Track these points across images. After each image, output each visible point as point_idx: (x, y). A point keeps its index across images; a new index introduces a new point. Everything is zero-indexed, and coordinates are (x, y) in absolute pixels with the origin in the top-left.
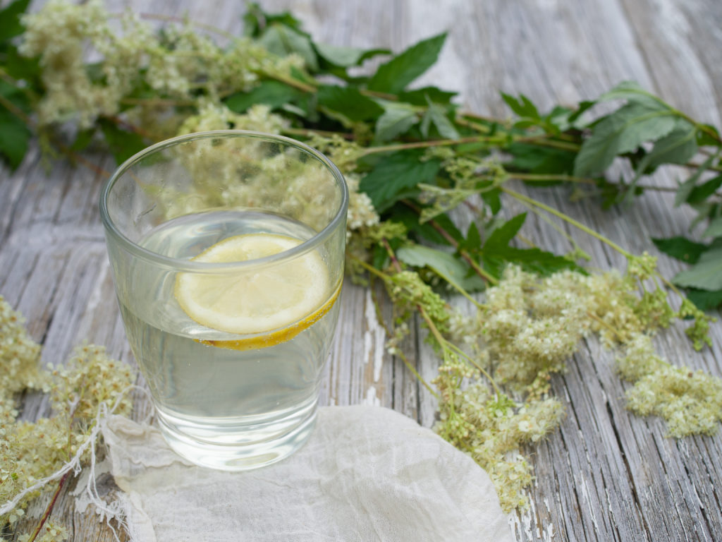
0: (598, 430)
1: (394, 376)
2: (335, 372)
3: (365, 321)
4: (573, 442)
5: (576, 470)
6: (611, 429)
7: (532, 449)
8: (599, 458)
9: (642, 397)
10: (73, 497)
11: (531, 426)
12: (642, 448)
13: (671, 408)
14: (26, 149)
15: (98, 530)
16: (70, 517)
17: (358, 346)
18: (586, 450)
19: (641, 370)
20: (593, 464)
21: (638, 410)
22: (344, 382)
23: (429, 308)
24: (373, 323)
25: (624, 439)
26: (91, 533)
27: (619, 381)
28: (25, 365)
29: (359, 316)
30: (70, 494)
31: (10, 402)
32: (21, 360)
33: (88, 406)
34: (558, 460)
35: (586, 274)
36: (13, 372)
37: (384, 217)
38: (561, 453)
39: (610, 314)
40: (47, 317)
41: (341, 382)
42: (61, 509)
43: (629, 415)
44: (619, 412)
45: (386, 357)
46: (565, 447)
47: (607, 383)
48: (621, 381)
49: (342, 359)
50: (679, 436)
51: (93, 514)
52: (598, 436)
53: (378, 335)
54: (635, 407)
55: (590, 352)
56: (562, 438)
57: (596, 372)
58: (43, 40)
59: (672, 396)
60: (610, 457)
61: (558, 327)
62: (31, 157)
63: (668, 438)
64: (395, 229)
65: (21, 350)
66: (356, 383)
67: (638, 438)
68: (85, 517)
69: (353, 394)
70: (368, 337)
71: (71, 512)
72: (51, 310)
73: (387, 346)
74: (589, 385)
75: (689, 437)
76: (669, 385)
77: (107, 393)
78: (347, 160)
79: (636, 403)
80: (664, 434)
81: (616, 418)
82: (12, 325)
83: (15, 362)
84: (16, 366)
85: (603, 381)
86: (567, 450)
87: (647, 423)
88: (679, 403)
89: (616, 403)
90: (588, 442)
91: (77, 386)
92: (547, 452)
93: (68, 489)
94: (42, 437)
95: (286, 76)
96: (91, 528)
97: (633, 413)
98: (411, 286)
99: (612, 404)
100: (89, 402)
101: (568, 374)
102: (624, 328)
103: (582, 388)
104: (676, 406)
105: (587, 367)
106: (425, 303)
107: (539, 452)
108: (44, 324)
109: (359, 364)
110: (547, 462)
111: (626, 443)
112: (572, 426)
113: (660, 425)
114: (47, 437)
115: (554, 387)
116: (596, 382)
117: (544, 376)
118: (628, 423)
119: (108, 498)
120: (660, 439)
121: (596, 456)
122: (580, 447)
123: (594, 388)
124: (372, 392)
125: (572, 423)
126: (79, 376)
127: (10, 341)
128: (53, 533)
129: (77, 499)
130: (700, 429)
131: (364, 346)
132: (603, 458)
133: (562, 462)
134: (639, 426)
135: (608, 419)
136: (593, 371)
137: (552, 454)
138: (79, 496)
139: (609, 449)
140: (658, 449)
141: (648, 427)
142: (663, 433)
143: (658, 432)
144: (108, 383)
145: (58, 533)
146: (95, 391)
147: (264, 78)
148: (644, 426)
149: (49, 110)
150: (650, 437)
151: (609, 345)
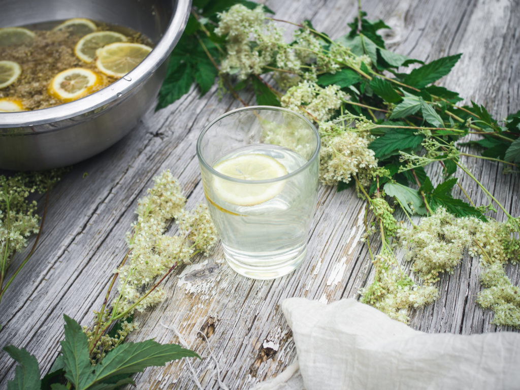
0: (454, 310)
1: (360, 254)
2: (328, 244)
3: (356, 220)
4: (438, 313)
5: (432, 328)
6: (462, 310)
7: (415, 311)
8: (448, 325)
9: (485, 297)
10: (178, 278)
11: (416, 298)
12: (474, 326)
13: (499, 308)
14: (213, 84)
15: (184, 297)
16: (173, 288)
17: (347, 232)
18: (442, 319)
19: (493, 283)
20: (442, 327)
21: (481, 305)
22: (331, 251)
23: (385, 221)
24: (360, 222)
25: (467, 318)
26: (180, 298)
27: (480, 286)
28: (175, 206)
29: (354, 216)
30: (177, 276)
31: (163, 224)
32: (174, 204)
33: (195, 235)
34: (425, 320)
35: (485, 220)
36: (168, 209)
37: (381, 164)
38: (428, 317)
39: (488, 247)
40: (196, 182)
41: (329, 251)
42: (171, 283)
43: (475, 306)
44: (471, 302)
45: (359, 242)
46: (432, 314)
47: (472, 285)
48: (481, 285)
49: (335, 238)
50: (498, 325)
51: (184, 289)
52: (453, 313)
53: (360, 229)
54: (480, 303)
55: (471, 266)
56: (433, 309)
57: (470, 278)
58: (228, 28)
59: (503, 301)
60: (454, 326)
61: (447, 248)
62: (214, 89)
63: (492, 324)
64: (385, 172)
65: (174, 199)
66: (337, 252)
67: (475, 320)
68: (180, 289)
69: (333, 258)
70: (354, 229)
71: (175, 285)
72: (199, 178)
73: (362, 236)
74: (462, 283)
75: (505, 326)
76: (504, 295)
77: (206, 231)
78: (364, 129)
79: (481, 300)
80: (491, 322)
81: (468, 306)
82: (172, 185)
83: (170, 204)
84: (170, 206)
85: (471, 284)
86: (432, 316)
87: (484, 313)
88: (506, 306)
89: (472, 297)
90: (446, 315)
91: (192, 224)
92: (422, 315)
93: (177, 274)
94: (168, 245)
95: (357, 68)
96: (181, 295)
97: (478, 305)
98: (379, 207)
99: (469, 297)
100: (196, 233)
101: (453, 275)
102: (494, 257)
103: (457, 284)
104: (503, 308)
105: (466, 274)
106: (384, 218)
107: (417, 313)
108: (193, 185)
109: (343, 243)
110: (419, 320)
111: (466, 321)
112: (441, 304)
113: (491, 316)
114: (171, 246)
115: (442, 280)
116: (466, 283)
117: (435, 273)
118: (473, 310)
119: (193, 283)
120: (487, 323)
121: (446, 323)
122: (440, 316)
123: (464, 286)
124: (344, 259)
125: (442, 302)
126: (194, 219)
127: (169, 193)
128: (160, 293)
129: (179, 279)
130: (512, 324)
131: (350, 234)
132: (449, 326)
133: (426, 321)
134: (478, 314)
135: (463, 305)
136: (468, 276)
137: (423, 316)
138: (181, 278)
139: (455, 321)
140: (483, 329)
141: (483, 315)
142: (490, 320)
143: (488, 319)
144: (208, 225)
145: (162, 294)
146: (201, 228)
147: (344, 67)
148: (481, 314)
149: (226, 66)
150: (482, 320)
151: (483, 264)
